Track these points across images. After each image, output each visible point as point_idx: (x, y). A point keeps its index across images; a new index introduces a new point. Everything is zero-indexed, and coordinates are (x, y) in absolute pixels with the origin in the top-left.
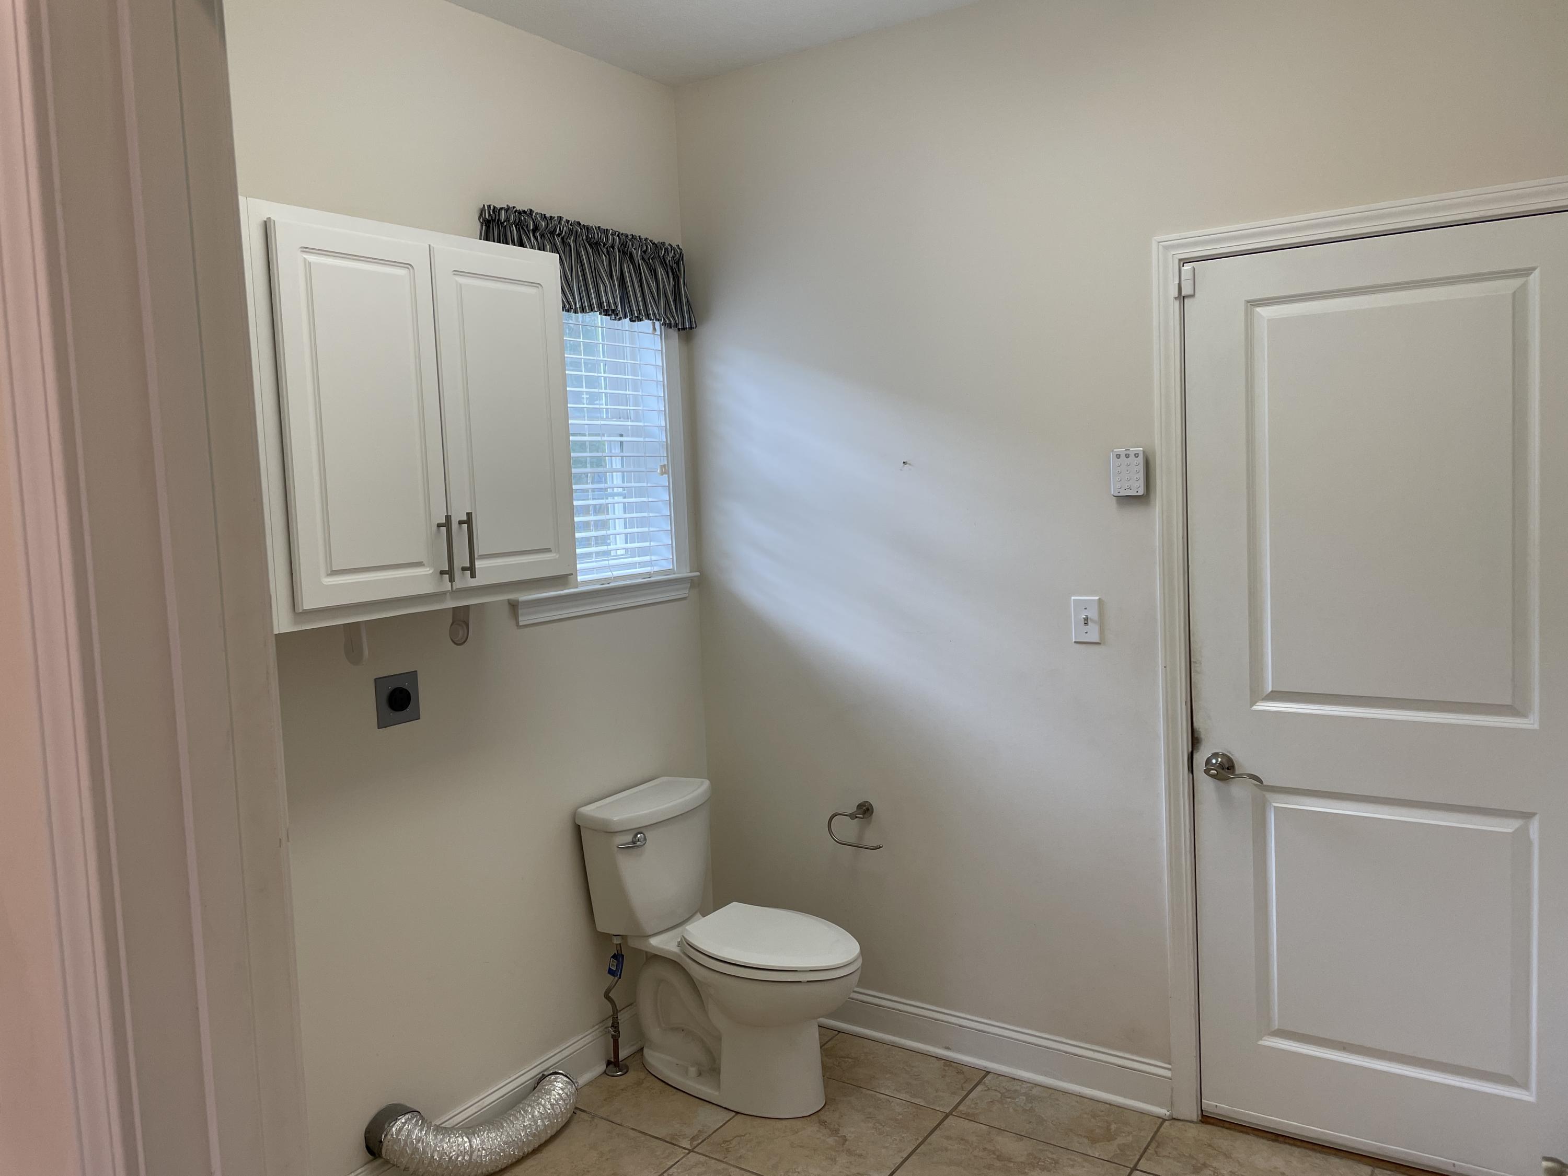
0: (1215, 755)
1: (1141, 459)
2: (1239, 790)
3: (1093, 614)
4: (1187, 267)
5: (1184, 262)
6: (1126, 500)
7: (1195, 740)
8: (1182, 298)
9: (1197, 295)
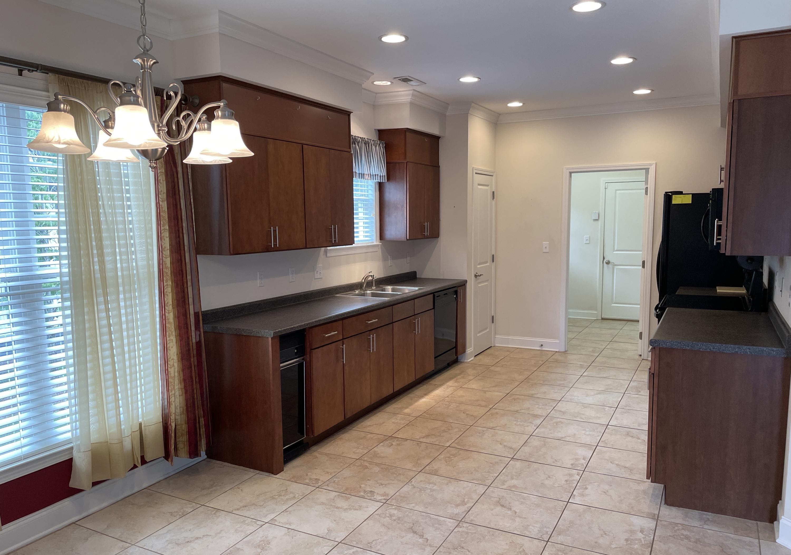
0: (607, 260)
1: (598, 213)
2: (610, 266)
3: (588, 239)
4: (607, 184)
5: (606, 183)
6: (595, 220)
7: (604, 258)
8: (605, 188)
9: (608, 188)
